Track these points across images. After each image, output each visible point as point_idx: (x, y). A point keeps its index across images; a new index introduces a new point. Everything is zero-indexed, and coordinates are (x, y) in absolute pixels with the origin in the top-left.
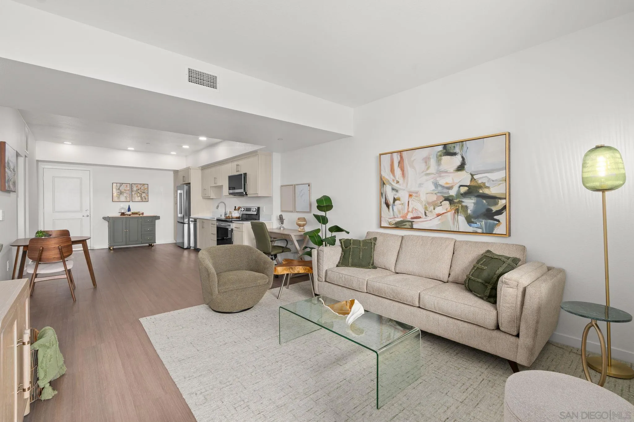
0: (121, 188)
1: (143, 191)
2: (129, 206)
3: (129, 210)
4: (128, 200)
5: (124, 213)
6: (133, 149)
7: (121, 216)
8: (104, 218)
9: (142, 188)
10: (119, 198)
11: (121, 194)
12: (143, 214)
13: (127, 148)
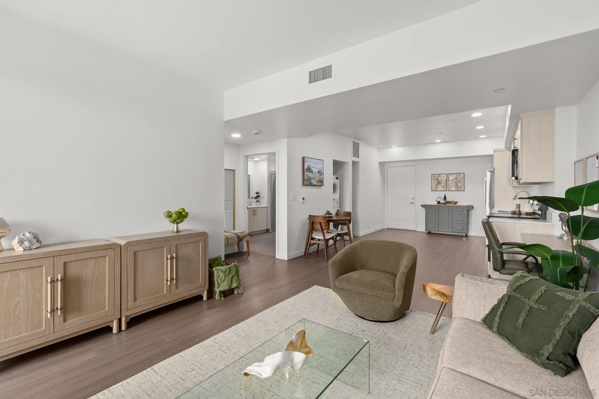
0: (438, 179)
1: (459, 180)
2: (445, 195)
3: (445, 198)
4: (445, 188)
5: (439, 202)
6: (440, 141)
7: (437, 204)
8: (422, 206)
9: (459, 177)
10: (437, 188)
11: (438, 184)
12: (456, 203)
13: (435, 141)
